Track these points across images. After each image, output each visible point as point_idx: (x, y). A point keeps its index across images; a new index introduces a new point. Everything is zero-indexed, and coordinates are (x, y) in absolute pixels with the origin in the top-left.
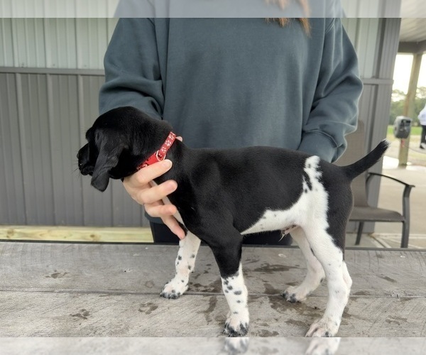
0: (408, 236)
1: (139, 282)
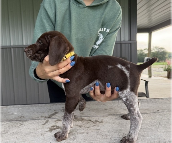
1: (18, 117)
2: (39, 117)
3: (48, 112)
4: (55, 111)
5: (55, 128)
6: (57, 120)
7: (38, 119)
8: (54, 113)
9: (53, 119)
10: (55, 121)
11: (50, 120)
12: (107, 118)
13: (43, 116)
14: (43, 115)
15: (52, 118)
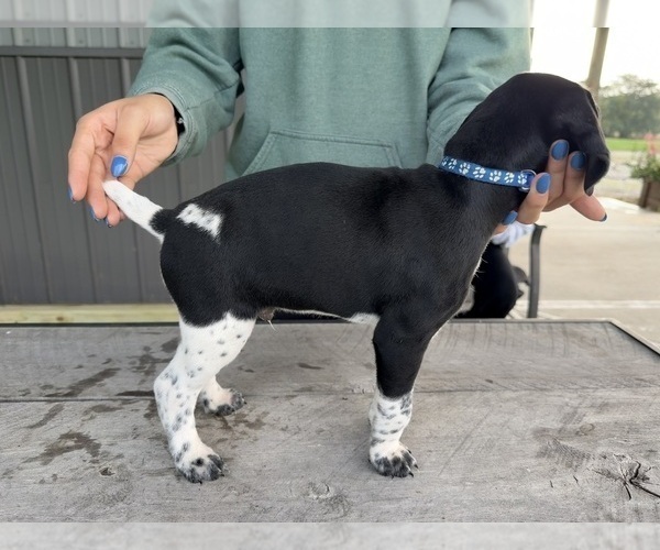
0: (537, 304)
2: (33, 392)
3: (80, 367)
4: (107, 366)
5: (71, 443)
6: (94, 408)
7: (27, 398)
8: (100, 373)
9: (83, 400)
10: (86, 413)
11: (68, 405)
12: (286, 404)
13: (51, 387)
14: (52, 382)
15: (79, 398)
